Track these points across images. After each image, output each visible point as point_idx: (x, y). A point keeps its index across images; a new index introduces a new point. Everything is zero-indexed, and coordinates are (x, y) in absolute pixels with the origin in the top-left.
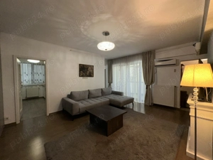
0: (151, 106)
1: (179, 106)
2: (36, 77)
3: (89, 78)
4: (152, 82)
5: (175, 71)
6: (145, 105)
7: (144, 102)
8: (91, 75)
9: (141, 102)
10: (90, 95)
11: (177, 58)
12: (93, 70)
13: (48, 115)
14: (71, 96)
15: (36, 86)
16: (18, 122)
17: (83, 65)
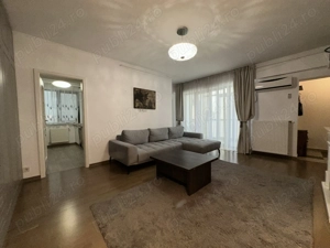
0: (249, 154)
1: (295, 154)
2: (64, 112)
3: (149, 111)
4: (250, 116)
5: (290, 96)
6: (239, 154)
7: (236, 149)
8: (151, 106)
9: (231, 149)
10: (151, 136)
11: (295, 75)
12: (154, 98)
13: (88, 166)
14: (123, 137)
15: (64, 125)
16: (43, 176)
17: (140, 90)
